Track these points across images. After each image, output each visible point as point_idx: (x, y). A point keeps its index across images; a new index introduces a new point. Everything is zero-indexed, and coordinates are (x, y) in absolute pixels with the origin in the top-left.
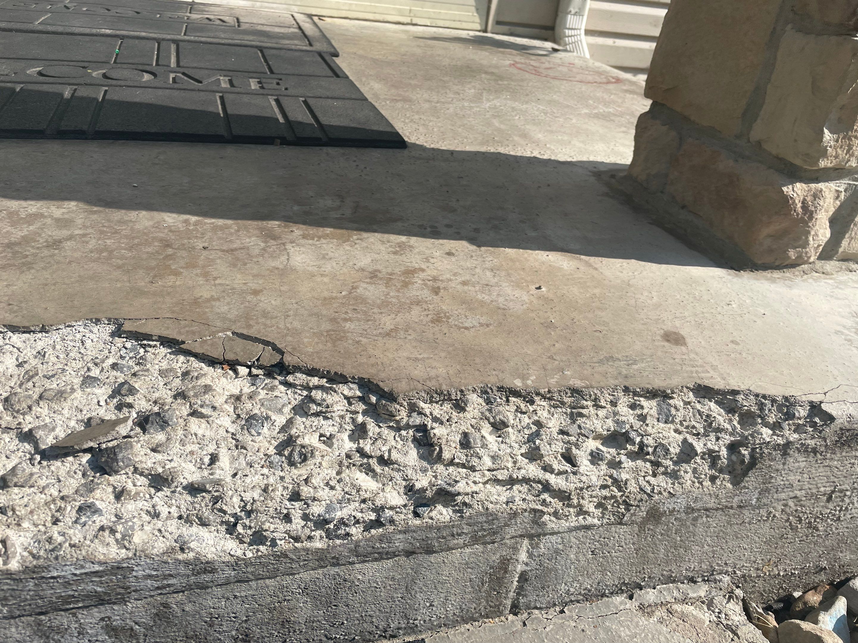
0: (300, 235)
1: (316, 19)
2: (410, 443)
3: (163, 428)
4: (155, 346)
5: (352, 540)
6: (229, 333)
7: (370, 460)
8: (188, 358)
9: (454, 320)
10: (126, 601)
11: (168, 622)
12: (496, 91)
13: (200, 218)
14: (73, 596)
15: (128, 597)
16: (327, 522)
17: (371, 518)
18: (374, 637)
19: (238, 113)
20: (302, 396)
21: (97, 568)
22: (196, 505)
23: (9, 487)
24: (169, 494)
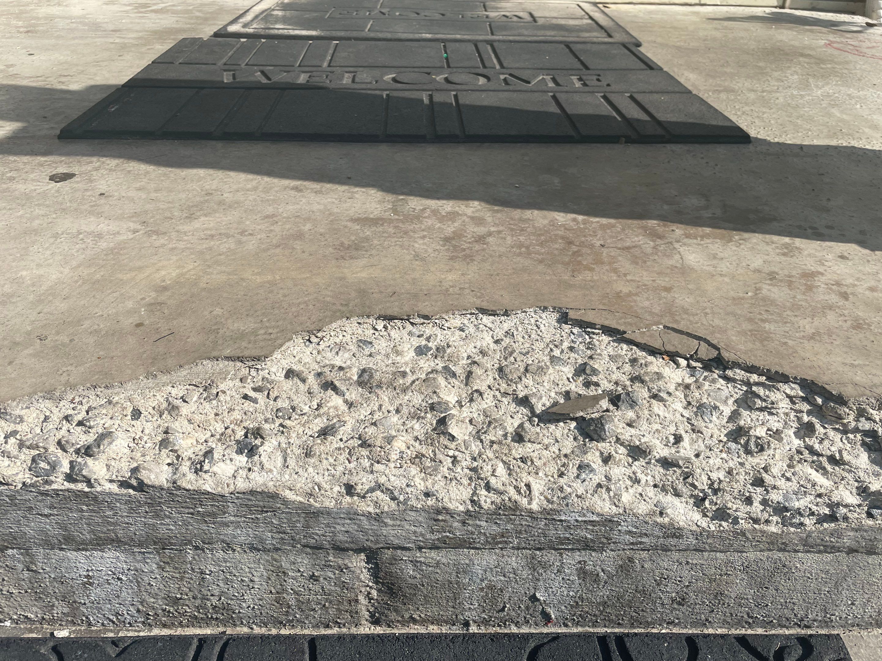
0: (683, 235)
1: (600, 6)
2: (859, 447)
3: (632, 407)
4: (598, 334)
5: (805, 530)
6: (661, 327)
7: (821, 458)
8: (631, 347)
9: (875, 327)
10: (603, 550)
11: (626, 575)
12: (822, 76)
13: (585, 217)
14: (568, 539)
15: (607, 547)
16: (786, 509)
17: (826, 512)
18: (790, 623)
19: (577, 113)
20: (742, 390)
21: (595, 518)
22: (669, 477)
23: (525, 441)
24: (644, 464)
